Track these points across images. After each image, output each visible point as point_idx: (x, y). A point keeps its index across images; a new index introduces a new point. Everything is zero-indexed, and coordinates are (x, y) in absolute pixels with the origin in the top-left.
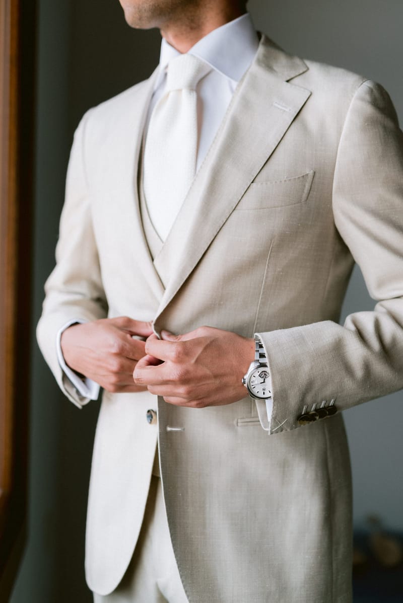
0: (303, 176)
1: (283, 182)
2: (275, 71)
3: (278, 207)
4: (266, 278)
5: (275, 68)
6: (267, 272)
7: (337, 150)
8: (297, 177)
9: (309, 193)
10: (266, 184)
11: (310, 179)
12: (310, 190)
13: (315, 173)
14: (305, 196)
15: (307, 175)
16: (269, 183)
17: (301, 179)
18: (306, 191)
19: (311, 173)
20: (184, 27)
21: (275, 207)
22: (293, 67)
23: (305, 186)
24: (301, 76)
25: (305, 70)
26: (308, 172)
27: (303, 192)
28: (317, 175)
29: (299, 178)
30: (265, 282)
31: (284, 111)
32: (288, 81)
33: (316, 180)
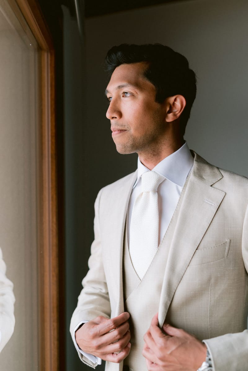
0: (224, 243)
1: (213, 248)
2: (203, 178)
3: (211, 262)
4: (210, 301)
5: (204, 177)
6: (210, 298)
7: (242, 227)
8: (220, 244)
9: (228, 252)
10: (204, 250)
11: (228, 245)
12: (229, 250)
13: (230, 240)
14: (226, 253)
15: (226, 242)
16: (205, 249)
17: (223, 245)
18: (226, 251)
19: (228, 241)
20: (150, 155)
21: (210, 262)
22: (214, 175)
23: (225, 248)
24: (219, 182)
25: (221, 178)
26: (226, 240)
27: (225, 252)
28: (232, 241)
29: (222, 244)
30: (210, 304)
31: (212, 205)
32: (211, 186)
33: (232, 244)
